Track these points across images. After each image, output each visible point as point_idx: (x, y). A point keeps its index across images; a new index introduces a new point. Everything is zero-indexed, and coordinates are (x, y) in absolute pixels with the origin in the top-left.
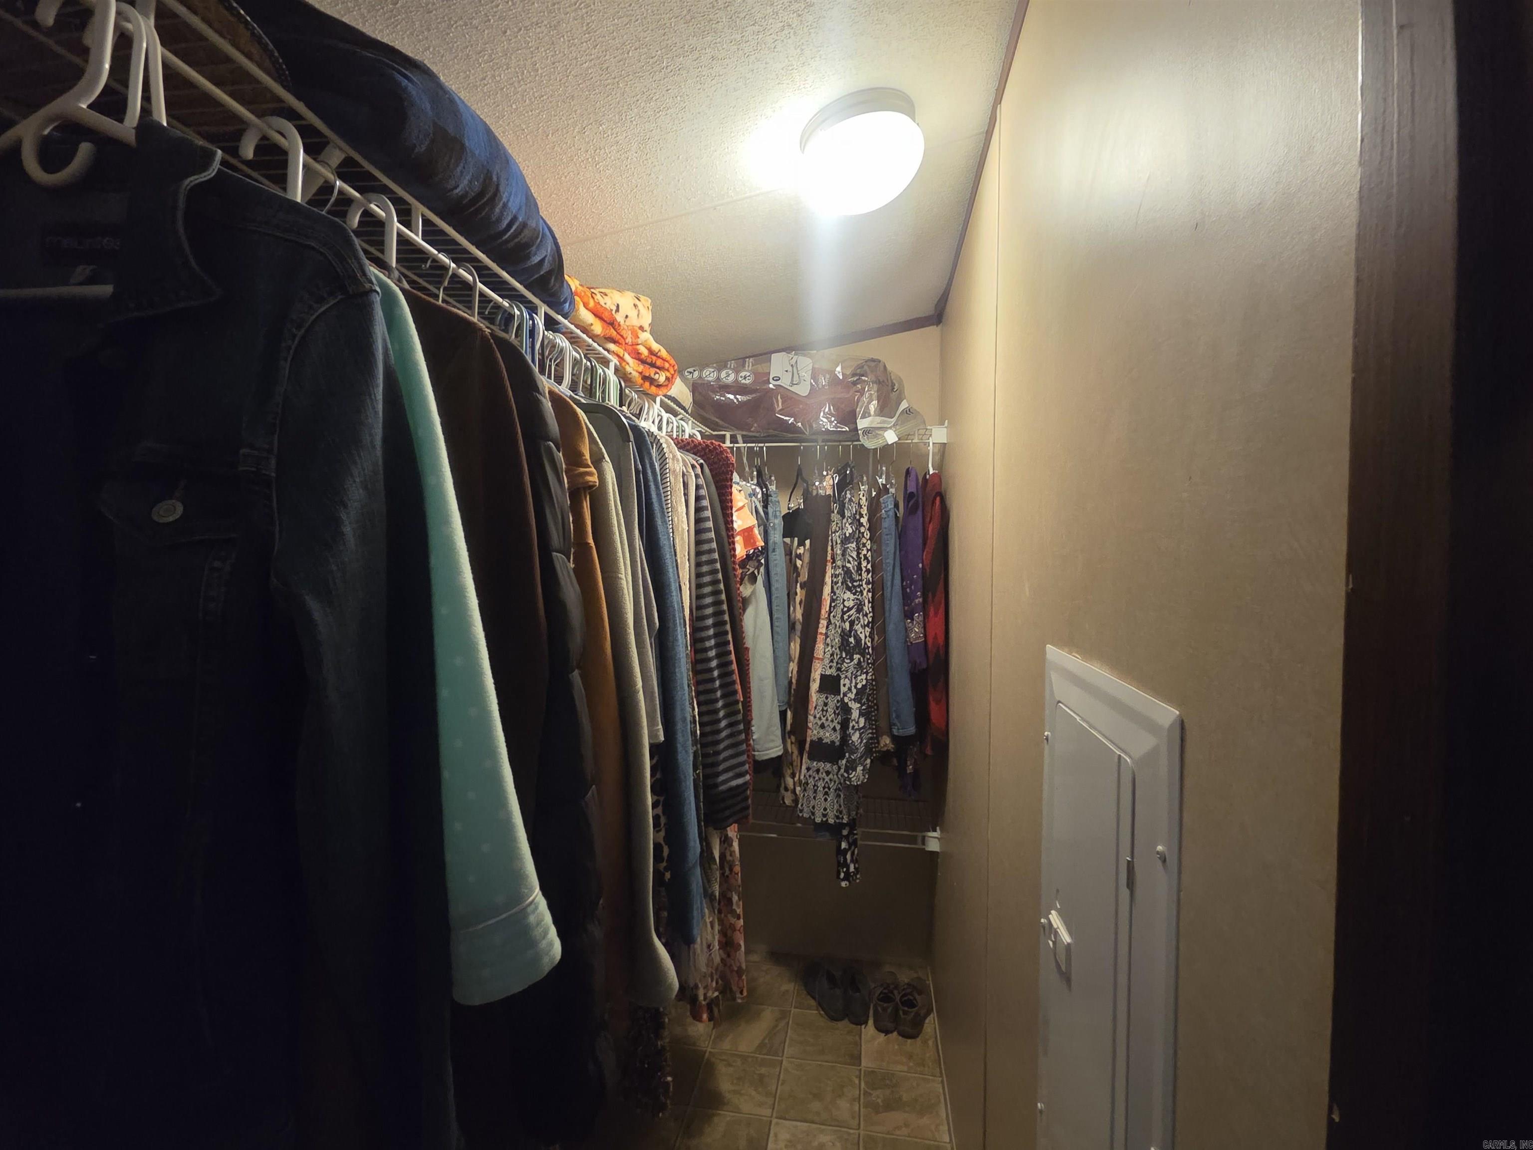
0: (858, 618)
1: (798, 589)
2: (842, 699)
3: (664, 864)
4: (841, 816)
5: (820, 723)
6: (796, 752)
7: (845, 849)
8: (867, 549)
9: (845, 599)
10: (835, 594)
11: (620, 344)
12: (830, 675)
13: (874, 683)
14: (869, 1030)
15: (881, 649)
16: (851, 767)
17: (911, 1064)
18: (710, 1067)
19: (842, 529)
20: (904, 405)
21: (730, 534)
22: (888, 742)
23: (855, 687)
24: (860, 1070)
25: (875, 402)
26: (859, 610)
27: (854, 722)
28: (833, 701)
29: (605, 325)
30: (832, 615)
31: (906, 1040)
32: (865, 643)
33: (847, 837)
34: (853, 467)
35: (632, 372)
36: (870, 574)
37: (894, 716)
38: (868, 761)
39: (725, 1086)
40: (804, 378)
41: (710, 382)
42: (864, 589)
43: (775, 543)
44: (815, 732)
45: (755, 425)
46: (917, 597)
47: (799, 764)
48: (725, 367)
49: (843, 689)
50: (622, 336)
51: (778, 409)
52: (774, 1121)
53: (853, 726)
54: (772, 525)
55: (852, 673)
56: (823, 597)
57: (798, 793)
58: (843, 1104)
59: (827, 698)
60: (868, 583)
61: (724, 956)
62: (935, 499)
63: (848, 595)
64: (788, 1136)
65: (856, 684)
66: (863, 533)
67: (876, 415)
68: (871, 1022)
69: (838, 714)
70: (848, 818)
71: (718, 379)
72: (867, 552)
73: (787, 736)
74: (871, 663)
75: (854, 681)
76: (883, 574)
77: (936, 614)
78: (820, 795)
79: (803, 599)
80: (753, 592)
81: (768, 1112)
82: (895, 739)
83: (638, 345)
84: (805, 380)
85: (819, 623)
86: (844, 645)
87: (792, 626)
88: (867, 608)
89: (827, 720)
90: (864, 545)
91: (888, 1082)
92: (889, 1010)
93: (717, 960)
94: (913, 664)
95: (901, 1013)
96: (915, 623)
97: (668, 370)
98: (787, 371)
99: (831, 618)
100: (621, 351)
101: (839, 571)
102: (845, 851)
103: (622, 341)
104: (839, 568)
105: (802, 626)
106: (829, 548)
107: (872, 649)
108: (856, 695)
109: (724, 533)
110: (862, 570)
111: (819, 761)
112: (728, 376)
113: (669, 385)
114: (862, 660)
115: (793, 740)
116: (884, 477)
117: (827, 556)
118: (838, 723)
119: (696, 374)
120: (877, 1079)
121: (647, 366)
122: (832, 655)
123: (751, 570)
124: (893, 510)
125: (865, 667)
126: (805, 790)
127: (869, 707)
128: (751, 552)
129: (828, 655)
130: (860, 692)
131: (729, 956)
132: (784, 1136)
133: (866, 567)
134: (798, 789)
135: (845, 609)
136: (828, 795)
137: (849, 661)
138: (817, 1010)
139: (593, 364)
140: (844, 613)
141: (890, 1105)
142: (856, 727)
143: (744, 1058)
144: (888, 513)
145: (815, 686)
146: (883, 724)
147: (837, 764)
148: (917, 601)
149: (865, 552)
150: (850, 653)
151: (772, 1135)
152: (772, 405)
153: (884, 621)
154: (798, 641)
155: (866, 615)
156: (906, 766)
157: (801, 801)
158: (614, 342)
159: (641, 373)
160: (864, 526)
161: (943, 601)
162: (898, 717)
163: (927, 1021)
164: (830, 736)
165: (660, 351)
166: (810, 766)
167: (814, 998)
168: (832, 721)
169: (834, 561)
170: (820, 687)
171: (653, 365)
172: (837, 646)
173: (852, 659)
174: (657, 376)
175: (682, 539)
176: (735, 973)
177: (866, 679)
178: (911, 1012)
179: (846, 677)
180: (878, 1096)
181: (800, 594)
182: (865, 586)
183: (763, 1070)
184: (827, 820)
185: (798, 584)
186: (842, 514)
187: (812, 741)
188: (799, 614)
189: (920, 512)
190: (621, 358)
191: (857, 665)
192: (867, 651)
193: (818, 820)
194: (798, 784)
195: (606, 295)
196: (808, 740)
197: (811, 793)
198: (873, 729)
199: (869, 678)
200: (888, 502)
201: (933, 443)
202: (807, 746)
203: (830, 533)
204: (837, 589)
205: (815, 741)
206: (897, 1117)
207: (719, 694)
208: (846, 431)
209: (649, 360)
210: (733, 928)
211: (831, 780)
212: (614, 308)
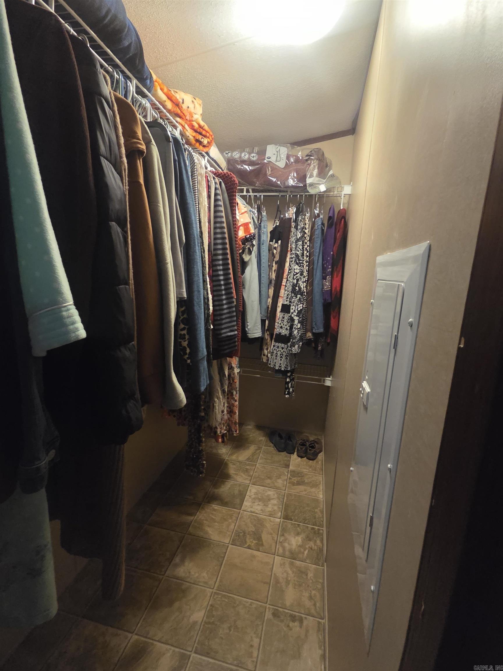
0: (301, 278)
1: (274, 264)
2: (291, 315)
3: (187, 356)
4: (287, 367)
5: (280, 326)
6: (269, 339)
7: (288, 381)
8: (307, 245)
9: (295, 268)
10: (291, 267)
11: (183, 119)
12: (286, 304)
13: (306, 309)
14: (295, 456)
15: (310, 293)
16: (293, 345)
17: (310, 469)
18: (226, 465)
19: (296, 236)
20: (331, 173)
21: (234, 219)
22: (310, 335)
23: (297, 310)
24: (289, 470)
25: (316, 170)
26: (302, 274)
27: (295, 326)
28: (287, 316)
29: (174, 105)
30: (289, 276)
31: (309, 460)
32: (303, 290)
33: (289, 377)
34: (303, 204)
35: (189, 135)
36: (308, 258)
37: (314, 323)
38: (301, 343)
39: (232, 470)
40: (283, 159)
41: (236, 159)
42: (305, 264)
43: (264, 241)
44: (278, 330)
45: (258, 183)
46: (329, 268)
47: (270, 344)
48: (244, 151)
49: (292, 311)
50: (184, 114)
51: (268, 174)
52: (251, 485)
53: (295, 327)
54: (263, 231)
55: (296, 304)
56: (285, 268)
57: (269, 356)
58: (280, 481)
59: (284, 315)
60: (307, 262)
61: (229, 417)
62: (341, 220)
63: (297, 267)
64: (255, 491)
65: (298, 308)
66: (306, 237)
67: (317, 176)
68: (295, 453)
69: (289, 322)
70: (291, 368)
71: (240, 157)
72: (307, 247)
73: (265, 331)
74: (305, 300)
75: (297, 307)
76: (313, 258)
77: (337, 277)
78: (279, 358)
79: (276, 269)
80: (250, 259)
81: (248, 482)
82: (313, 334)
83: (193, 121)
84: (283, 160)
85: (282, 280)
86: (293, 291)
87: (270, 282)
88: (305, 274)
89: (284, 325)
90: (306, 243)
91: (300, 475)
92: (304, 449)
93: (226, 417)
94: (325, 300)
95: (308, 450)
96: (327, 280)
97: (209, 138)
98: (274, 154)
99: (288, 278)
100: (183, 123)
101: (294, 256)
102: (289, 382)
103: (183, 117)
104: (294, 254)
105: (275, 282)
106: (290, 245)
107: (306, 293)
108: (297, 313)
109: (231, 218)
110: (304, 256)
111: (279, 343)
112: (245, 155)
113: (210, 147)
114: (301, 298)
115: (268, 334)
116: (318, 209)
117: (288, 249)
118: (289, 326)
119: (230, 154)
120: (294, 474)
121: (197, 133)
122: (288, 295)
123: (248, 246)
124: (320, 226)
125: (302, 301)
126: (272, 355)
127: (303, 319)
128: (248, 236)
129: (286, 295)
130: (299, 312)
131: (231, 416)
132: (254, 491)
133: (306, 254)
134: (269, 355)
135: (295, 273)
136: (282, 358)
137: (295, 298)
138: (274, 448)
139: (166, 123)
140: (294, 275)
141: (299, 483)
142: (296, 328)
143: (240, 462)
144: (318, 227)
145: (279, 309)
146: (309, 327)
147: (287, 344)
148: (328, 270)
149: (306, 246)
150: (296, 294)
151: (249, 489)
152: (266, 171)
153: (313, 280)
154: (273, 288)
155: (305, 277)
156: (318, 347)
157: (270, 359)
158: (180, 117)
159: (194, 137)
160: (307, 234)
161: (341, 271)
162: (316, 324)
163: (319, 455)
164: (284, 332)
165: (204, 126)
166: (275, 345)
167: (273, 443)
168: (286, 325)
169: (291, 250)
170: (281, 310)
171: (200, 134)
172: (291, 291)
173: (296, 297)
174: (203, 139)
175: (205, 210)
176: (233, 424)
177: (302, 306)
178: (312, 450)
179: (293, 305)
180: (295, 480)
181: (275, 267)
182: (305, 263)
183: (248, 467)
184: (281, 369)
185: (274, 262)
186: (296, 227)
187: (276, 334)
188: (273, 276)
189: (334, 227)
190: (183, 127)
191: (299, 300)
192: (304, 294)
193: (277, 368)
194: (269, 353)
195: (177, 93)
196: (275, 333)
197: (274, 357)
198: (304, 329)
199: (304, 306)
200: (319, 222)
201: (344, 194)
202: (274, 336)
203: (290, 237)
204: (292, 264)
205: (277, 334)
206: (302, 488)
207: (224, 292)
208: (301, 186)
209: (198, 131)
210: (233, 405)
211: (284, 351)
212: (181, 101)
